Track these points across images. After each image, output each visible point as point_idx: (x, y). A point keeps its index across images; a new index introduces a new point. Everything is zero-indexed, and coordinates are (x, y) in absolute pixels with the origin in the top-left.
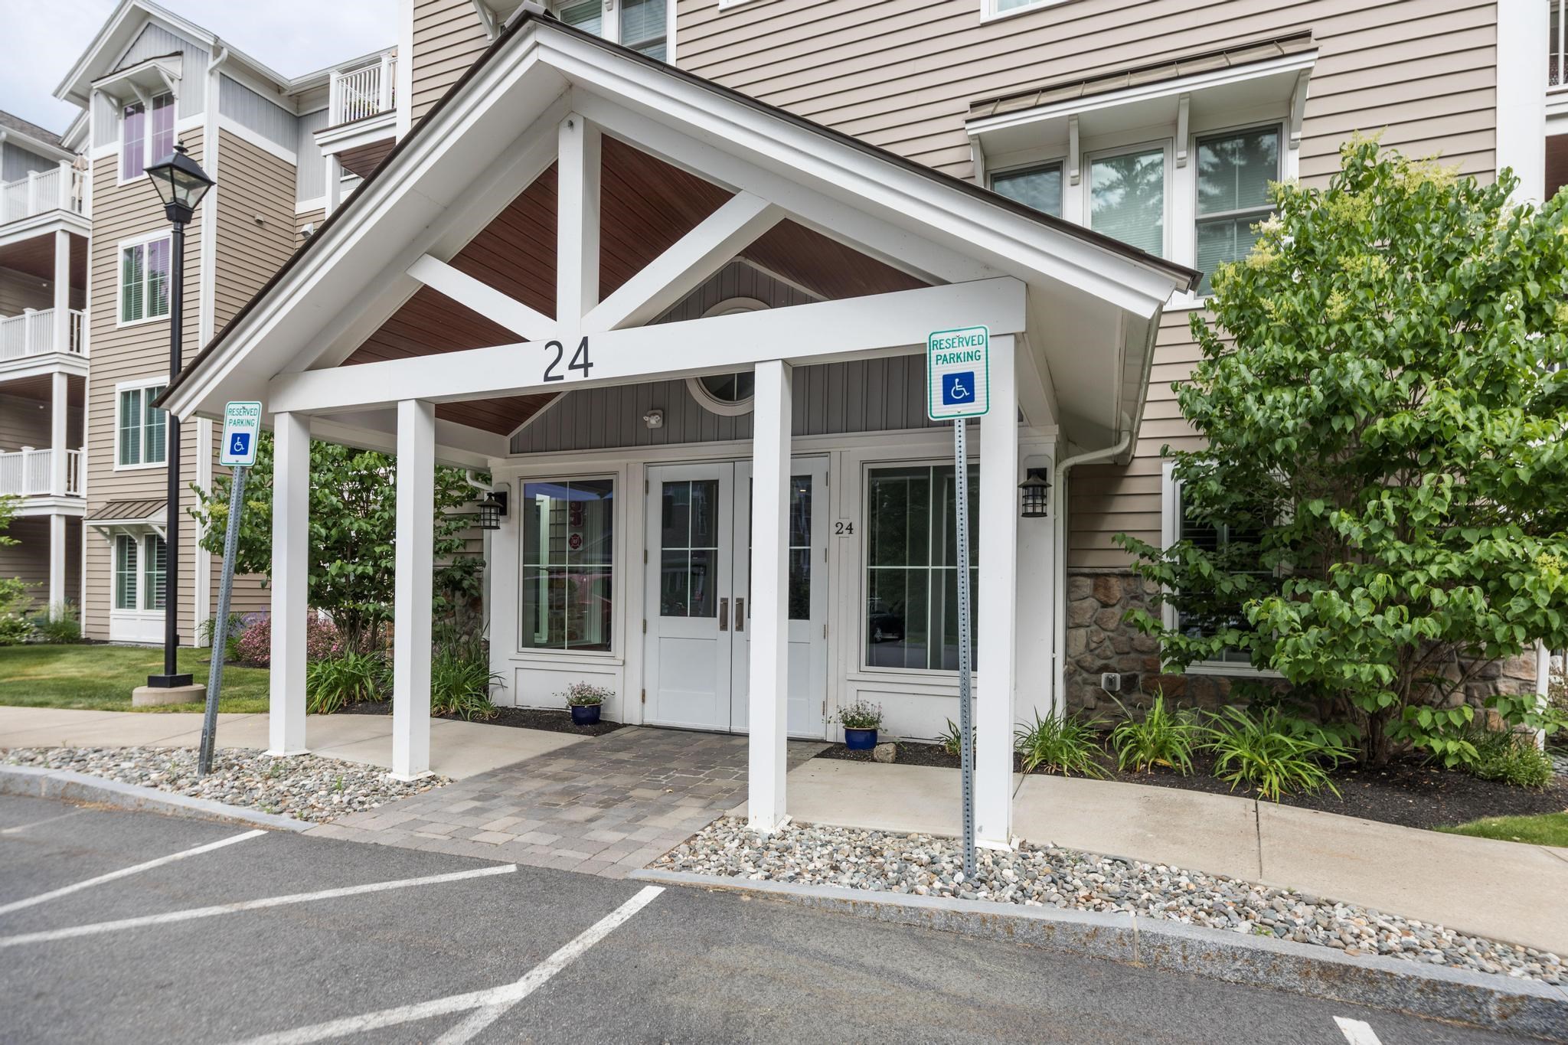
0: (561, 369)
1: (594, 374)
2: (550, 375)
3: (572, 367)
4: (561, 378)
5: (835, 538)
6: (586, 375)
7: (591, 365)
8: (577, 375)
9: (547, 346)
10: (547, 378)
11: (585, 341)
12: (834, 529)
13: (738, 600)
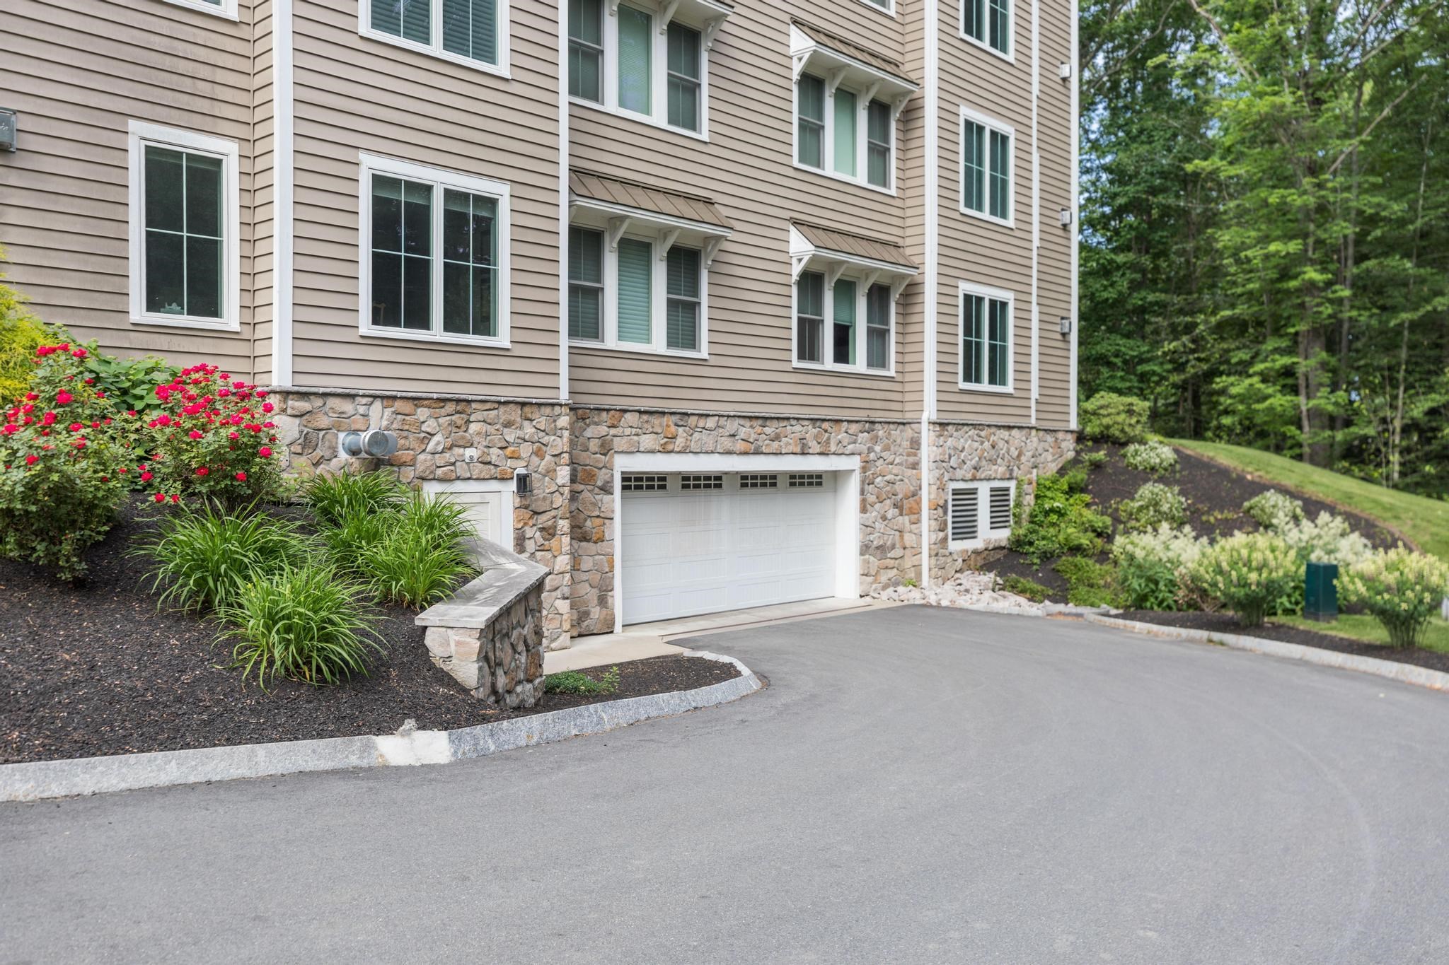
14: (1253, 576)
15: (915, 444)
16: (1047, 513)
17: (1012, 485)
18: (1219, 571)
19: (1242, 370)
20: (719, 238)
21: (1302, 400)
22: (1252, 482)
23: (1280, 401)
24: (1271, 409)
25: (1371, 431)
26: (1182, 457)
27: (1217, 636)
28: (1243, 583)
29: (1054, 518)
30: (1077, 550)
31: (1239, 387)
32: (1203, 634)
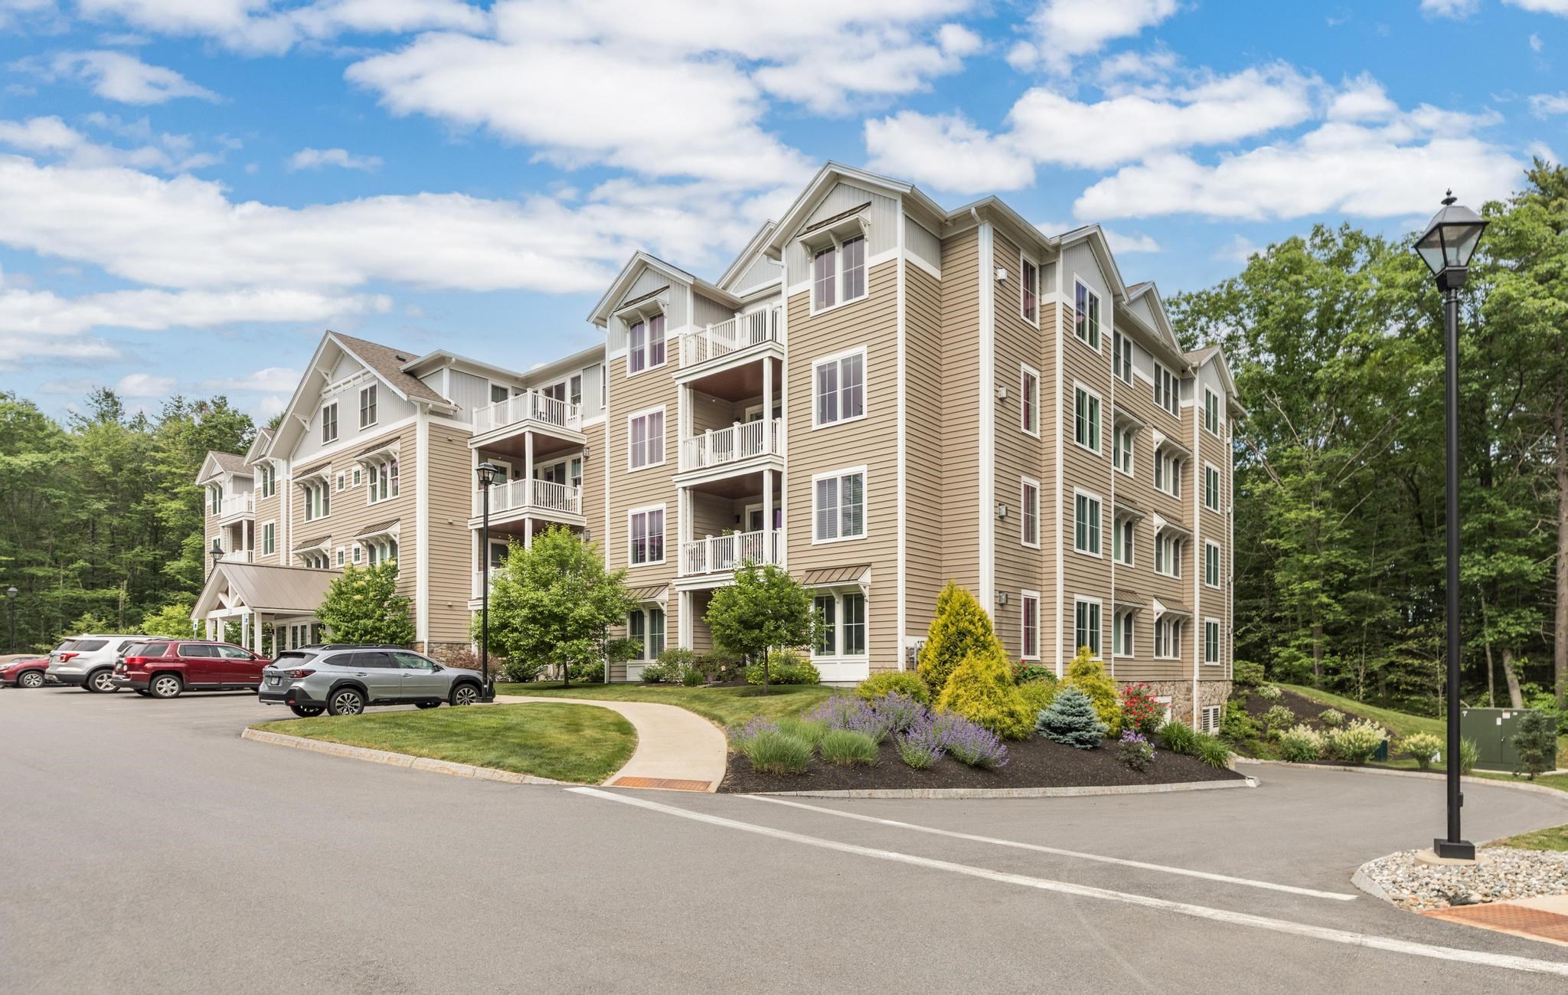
14: (1364, 745)
15: (1190, 690)
16: (1233, 720)
17: (1219, 707)
18: (1350, 742)
19: (1284, 644)
20: (1141, 609)
21: (1315, 659)
22: (1317, 705)
23: (1306, 661)
24: (1301, 665)
25: (1351, 675)
26: (1284, 693)
27: (1348, 768)
28: (1360, 747)
29: (1237, 722)
30: (1249, 736)
31: (1285, 653)
32: (1342, 768)
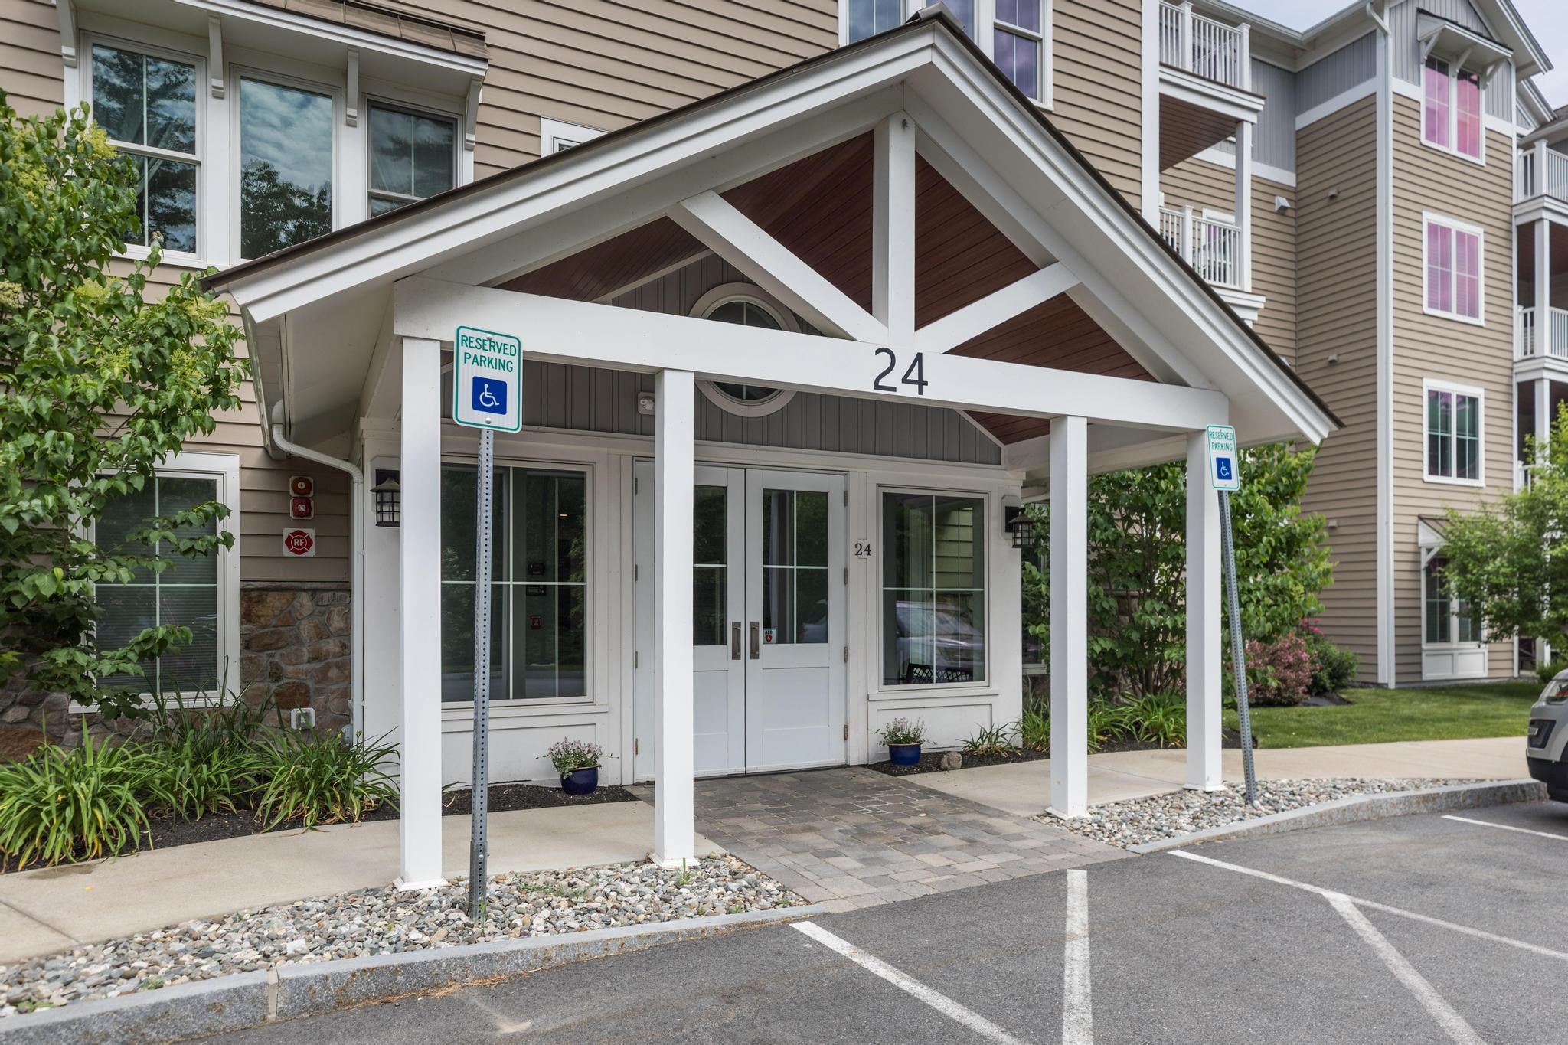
0: (893, 379)
1: (929, 393)
2: (881, 383)
3: (905, 380)
4: (894, 389)
5: (853, 559)
6: (920, 392)
7: (926, 383)
8: (911, 391)
9: (878, 352)
10: (877, 386)
11: (919, 357)
12: (853, 550)
13: (752, 623)
